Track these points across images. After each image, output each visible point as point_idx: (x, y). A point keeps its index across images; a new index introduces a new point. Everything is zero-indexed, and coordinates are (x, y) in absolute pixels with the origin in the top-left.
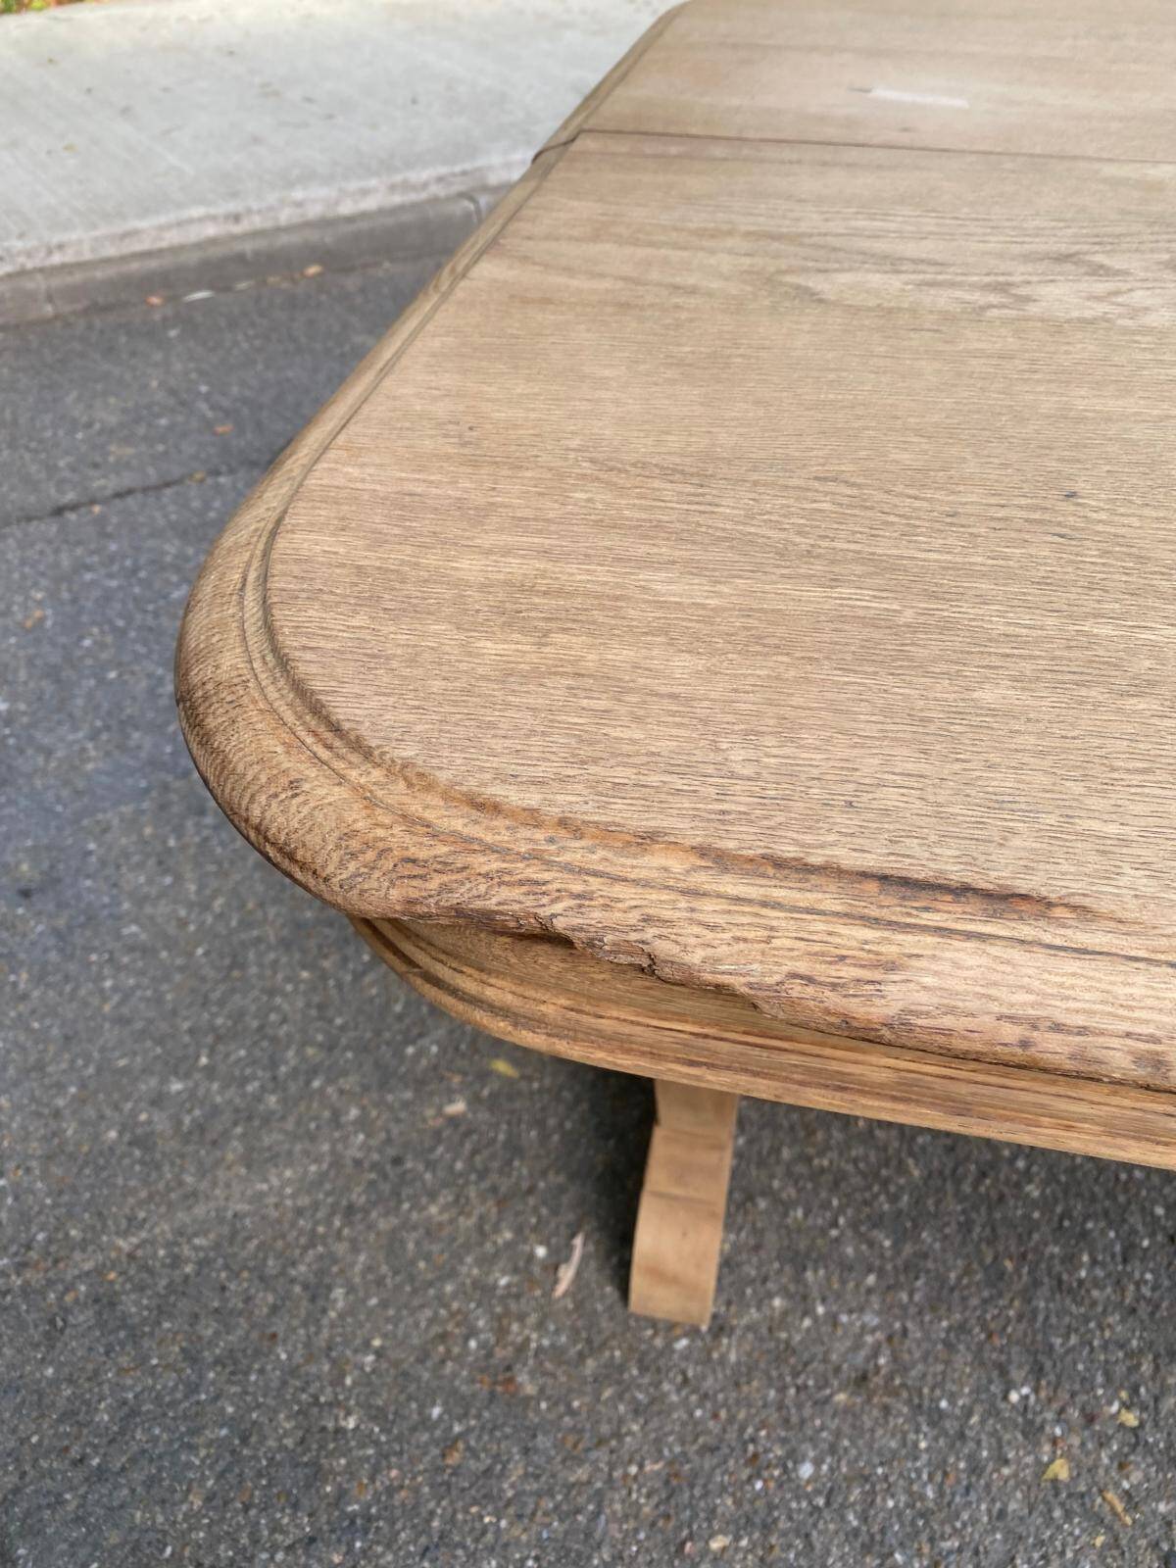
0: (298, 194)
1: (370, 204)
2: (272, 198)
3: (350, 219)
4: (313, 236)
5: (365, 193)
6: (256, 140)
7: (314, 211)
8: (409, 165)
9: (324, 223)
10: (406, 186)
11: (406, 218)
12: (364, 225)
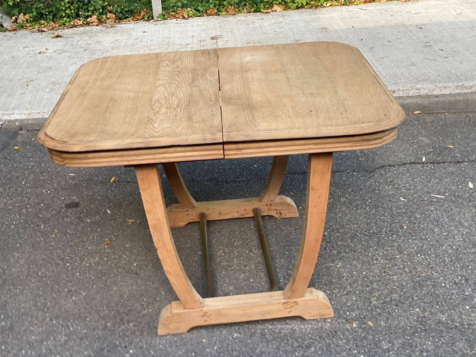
0: (419, 86)
1: (446, 92)
2: (408, 87)
3: (437, 96)
4: (420, 101)
5: (445, 87)
6: (413, 64)
7: (423, 92)
8: (467, 79)
9: (427, 96)
10: (463, 87)
11: (460, 98)
12: (441, 99)
